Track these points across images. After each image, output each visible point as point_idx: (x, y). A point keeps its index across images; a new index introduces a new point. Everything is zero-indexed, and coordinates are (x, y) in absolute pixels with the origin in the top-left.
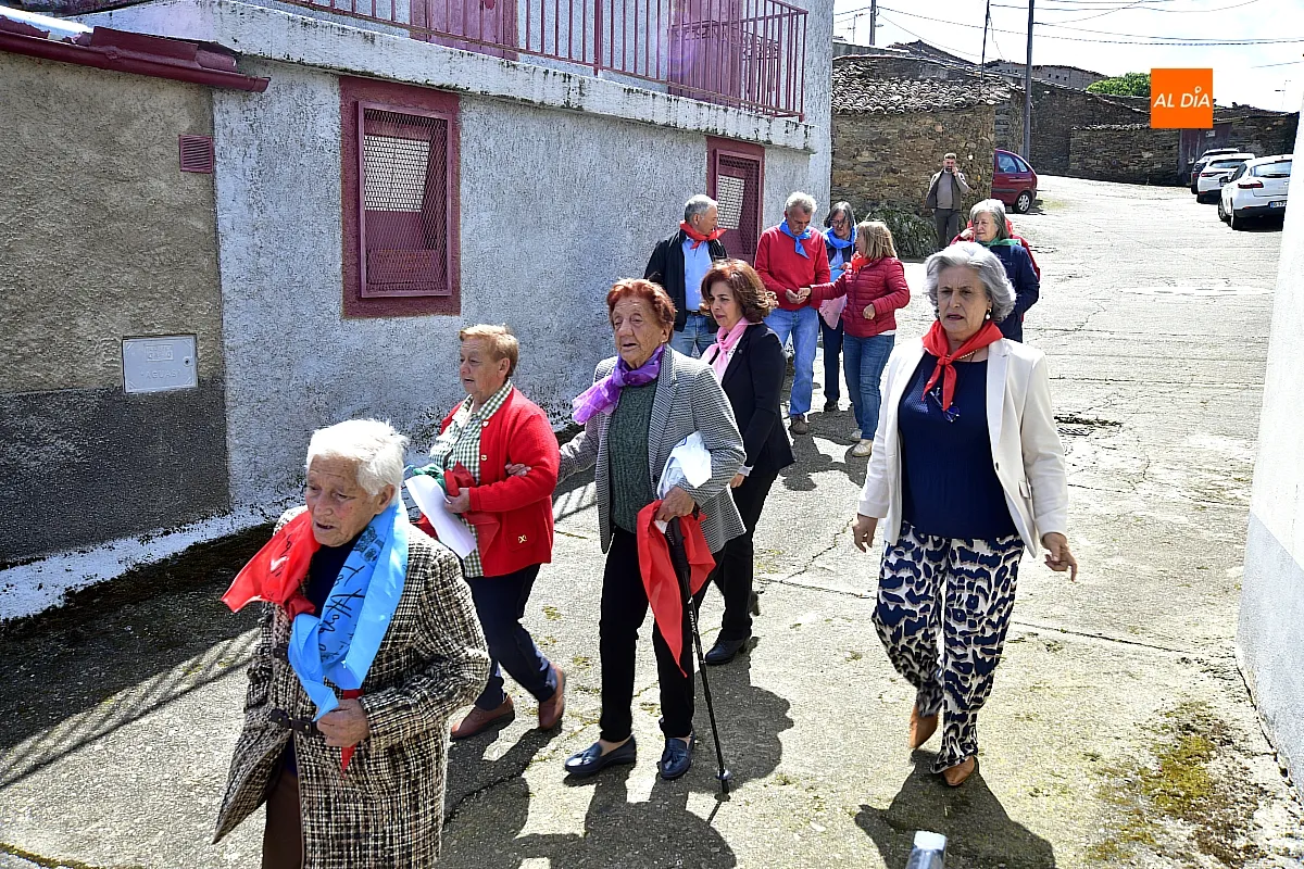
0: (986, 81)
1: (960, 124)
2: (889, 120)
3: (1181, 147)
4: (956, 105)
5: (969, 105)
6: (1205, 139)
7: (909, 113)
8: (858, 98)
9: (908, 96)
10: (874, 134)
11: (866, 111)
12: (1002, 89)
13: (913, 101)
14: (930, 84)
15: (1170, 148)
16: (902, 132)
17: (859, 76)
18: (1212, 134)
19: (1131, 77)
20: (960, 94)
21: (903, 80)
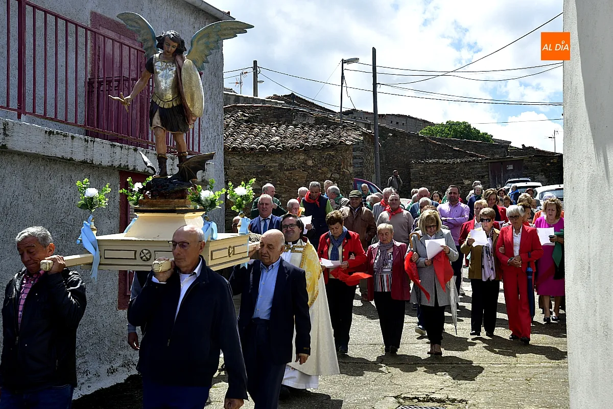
0: (344, 127)
1: (326, 159)
2: (270, 156)
3: (490, 176)
4: (323, 144)
5: (332, 145)
6: (507, 171)
7: (287, 151)
8: (245, 139)
9: (285, 137)
10: (260, 167)
11: (252, 149)
12: (358, 132)
13: (290, 142)
14: (303, 128)
15: (483, 177)
16: (281, 165)
17: (246, 121)
18: (511, 167)
19: (450, 124)
20: (324, 136)
21: (280, 125)
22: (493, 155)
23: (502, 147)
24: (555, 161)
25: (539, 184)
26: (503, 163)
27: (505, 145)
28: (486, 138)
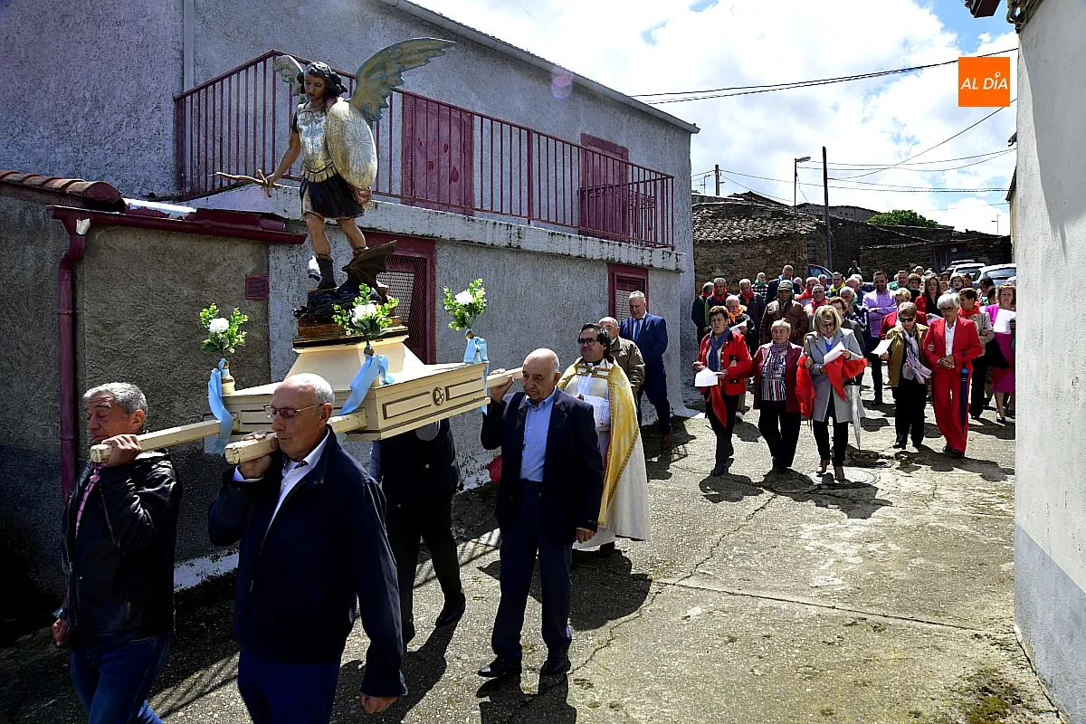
0: (798, 218)
1: (782, 248)
2: (733, 247)
3: (935, 259)
4: (779, 234)
5: (788, 235)
6: (950, 254)
7: (747, 242)
8: (711, 233)
9: (745, 230)
10: (723, 257)
11: (717, 241)
12: (811, 223)
13: (750, 234)
14: (760, 221)
15: (928, 260)
16: (743, 254)
17: (711, 217)
18: (955, 250)
19: (896, 213)
20: (781, 227)
21: (741, 219)
22: (937, 239)
23: (947, 232)
24: (998, 243)
25: (983, 265)
26: (947, 247)
27: (949, 230)
28: (932, 224)
